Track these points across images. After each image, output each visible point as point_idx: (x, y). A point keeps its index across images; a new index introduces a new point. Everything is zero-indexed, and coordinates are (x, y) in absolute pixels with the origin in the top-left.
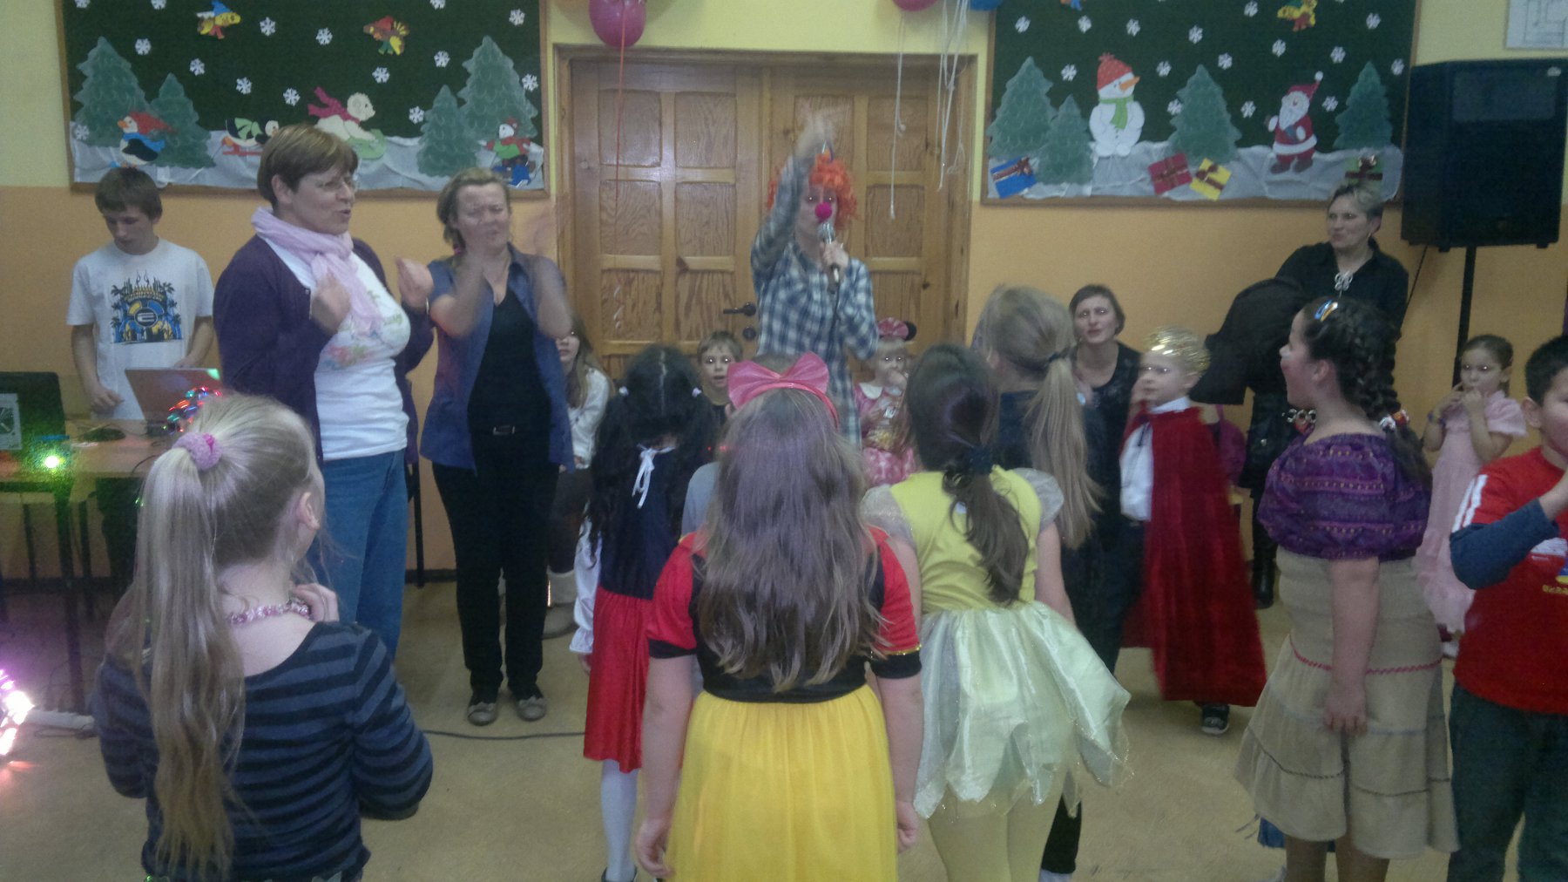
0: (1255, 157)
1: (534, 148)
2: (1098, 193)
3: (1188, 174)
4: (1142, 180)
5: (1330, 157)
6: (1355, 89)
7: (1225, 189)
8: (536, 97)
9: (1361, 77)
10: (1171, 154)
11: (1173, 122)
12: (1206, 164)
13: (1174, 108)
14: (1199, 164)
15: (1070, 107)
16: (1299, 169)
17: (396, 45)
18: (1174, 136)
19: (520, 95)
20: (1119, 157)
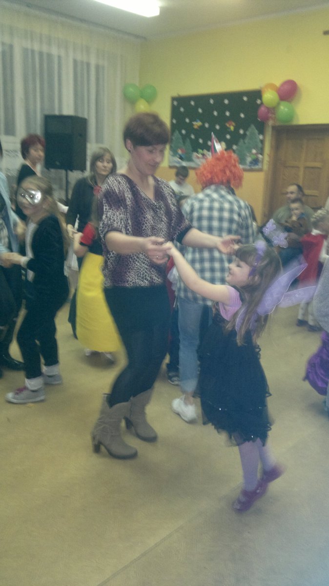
1: (260, 156)
8: (262, 142)
17: (232, 128)
19: (258, 141)
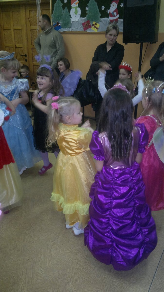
0: (105, 20)
2: (72, 30)
3: (90, 25)
4: (81, 27)
7: (98, 29)
10: (87, 20)
11: (87, 12)
12: (94, 23)
13: (87, 8)
14: (92, 23)
15: (66, 10)
18: (87, 16)
20: (76, 21)
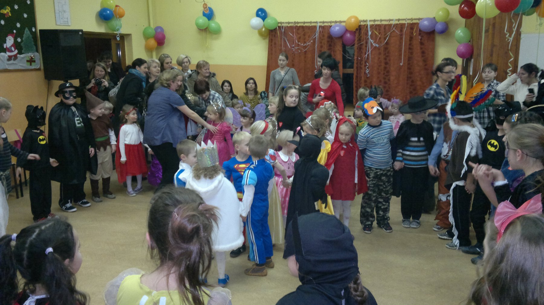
5: (22, 56)
6: (24, 35)
9: (25, 32)
16: (15, 59)
